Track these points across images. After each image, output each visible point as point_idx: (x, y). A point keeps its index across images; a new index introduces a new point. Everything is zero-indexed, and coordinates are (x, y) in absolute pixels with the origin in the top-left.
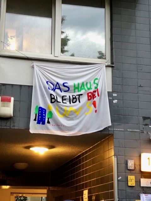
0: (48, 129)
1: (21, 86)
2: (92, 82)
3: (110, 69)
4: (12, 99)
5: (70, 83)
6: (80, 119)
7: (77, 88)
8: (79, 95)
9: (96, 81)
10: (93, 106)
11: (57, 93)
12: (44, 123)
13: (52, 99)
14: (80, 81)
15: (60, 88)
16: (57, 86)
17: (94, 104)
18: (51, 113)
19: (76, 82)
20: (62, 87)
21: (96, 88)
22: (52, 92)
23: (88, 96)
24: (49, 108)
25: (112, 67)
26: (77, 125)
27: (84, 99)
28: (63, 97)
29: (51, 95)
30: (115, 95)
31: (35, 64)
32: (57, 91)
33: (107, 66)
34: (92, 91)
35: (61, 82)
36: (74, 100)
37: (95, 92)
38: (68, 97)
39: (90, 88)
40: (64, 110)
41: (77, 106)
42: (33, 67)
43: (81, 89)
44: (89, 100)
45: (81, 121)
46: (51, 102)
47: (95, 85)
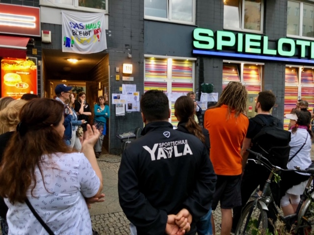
0: (72, 50)
1: (55, 25)
2: (97, 24)
3: (107, 17)
4: (50, 32)
5: (84, 24)
6: (90, 45)
7: (87, 27)
8: (89, 31)
9: (99, 23)
10: (97, 38)
11: (76, 30)
12: (69, 46)
13: (73, 33)
14: (90, 23)
15: (78, 27)
16: (76, 26)
17: (98, 36)
18: (73, 41)
19: (87, 23)
20: (79, 26)
21: (99, 27)
22: (73, 29)
23: (95, 32)
24: (72, 38)
25: (109, 15)
26: (89, 48)
27: (92, 33)
28: (80, 32)
29: (73, 30)
30: (110, 32)
31: (63, 11)
32: (77, 28)
33: (106, 15)
34: (96, 29)
35: (78, 23)
36: (86, 34)
37: (98, 29)
38: (83, 32)
39: (96, 27)
40: (81, 40)
41: (88, 37)
42: (61, 13)
43: (91, 28)
44: (95, 34)
45: (90, 46)
46: (73, 35)
47: (98, 26)
